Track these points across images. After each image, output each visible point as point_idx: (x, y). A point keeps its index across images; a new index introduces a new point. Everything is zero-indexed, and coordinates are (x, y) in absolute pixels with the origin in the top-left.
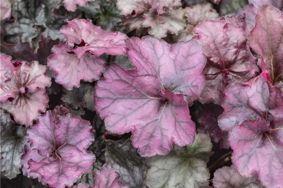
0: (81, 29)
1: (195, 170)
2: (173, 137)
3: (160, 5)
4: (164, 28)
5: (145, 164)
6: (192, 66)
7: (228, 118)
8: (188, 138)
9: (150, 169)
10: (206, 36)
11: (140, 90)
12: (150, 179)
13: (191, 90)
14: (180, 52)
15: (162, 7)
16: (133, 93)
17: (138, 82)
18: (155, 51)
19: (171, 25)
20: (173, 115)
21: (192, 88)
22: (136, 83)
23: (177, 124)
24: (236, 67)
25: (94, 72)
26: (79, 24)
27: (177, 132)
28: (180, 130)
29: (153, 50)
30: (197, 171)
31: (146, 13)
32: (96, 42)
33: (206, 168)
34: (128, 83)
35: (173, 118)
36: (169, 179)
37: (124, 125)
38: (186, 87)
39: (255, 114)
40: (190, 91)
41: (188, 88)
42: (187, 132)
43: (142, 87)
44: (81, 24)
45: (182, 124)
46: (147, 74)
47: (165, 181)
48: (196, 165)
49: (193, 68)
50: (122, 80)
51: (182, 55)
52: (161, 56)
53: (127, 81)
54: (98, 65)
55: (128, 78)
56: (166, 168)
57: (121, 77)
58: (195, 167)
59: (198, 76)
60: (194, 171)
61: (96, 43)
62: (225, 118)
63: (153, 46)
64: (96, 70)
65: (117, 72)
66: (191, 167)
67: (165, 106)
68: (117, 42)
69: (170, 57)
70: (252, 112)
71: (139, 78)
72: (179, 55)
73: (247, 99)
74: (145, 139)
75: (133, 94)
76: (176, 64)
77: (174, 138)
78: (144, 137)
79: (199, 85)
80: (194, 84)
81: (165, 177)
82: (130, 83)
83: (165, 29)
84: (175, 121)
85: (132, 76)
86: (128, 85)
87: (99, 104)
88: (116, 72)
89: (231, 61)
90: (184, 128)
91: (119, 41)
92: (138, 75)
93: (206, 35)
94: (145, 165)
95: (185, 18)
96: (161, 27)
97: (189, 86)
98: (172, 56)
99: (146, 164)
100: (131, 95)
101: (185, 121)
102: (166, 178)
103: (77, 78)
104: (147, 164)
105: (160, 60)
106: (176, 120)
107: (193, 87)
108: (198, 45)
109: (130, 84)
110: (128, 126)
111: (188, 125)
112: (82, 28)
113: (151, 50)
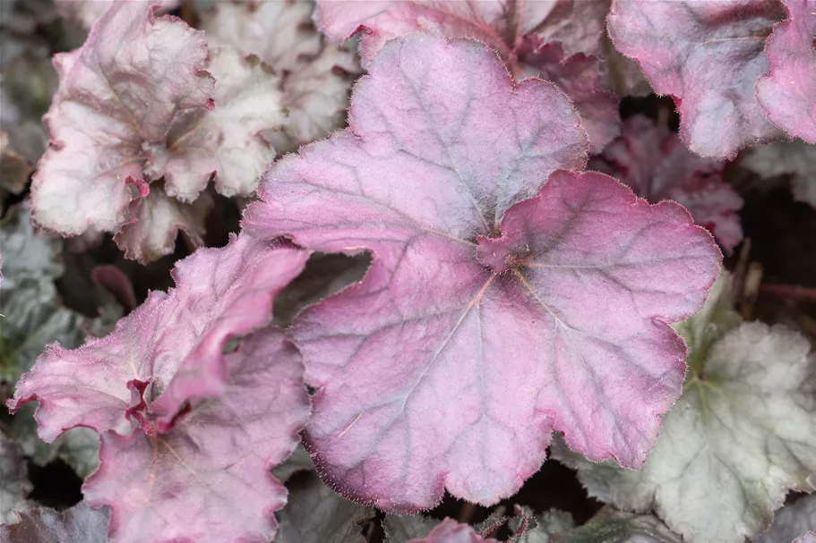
0: (72, 382)
1: (749, 373)
2: (652, 319)
3: (180, 81)
4: (242, 145)
5: (629, 515)
6: (461, 106)
7: (698, 113)
8: (693, 267)
9: (662, 507)
10: (382, 12)
11: (433, 309)
12: (693, 528)
13: (541, 157)
14: (387, 113)
15: (191, 79)
16: (426, 338)
17: (408, 293)
18: (328, 189)
19: (245, 120)
20: (579, 273)
21: (536, 152)
22: (407, 303)
23: (618, 274)
24: (531, 10)
25: (275, 409)
26: (47, 380)
27: (644, 291)
28: (646, 277)
29: (319, 191)
30: (761, 368)
31: (152, 164)
32: (161, 351)
33: (770, 331)
34: (389, 327)
35: (585, 278)
36: (734, 466)
37: (512, 439)
38: (516, 170)
39: (742, 28)
40: (541, 163)
41: (524, 166)
42: (671, 254)
43: (430, 293)
44: (52, 374)
45: (631, 258)
46: (403, 245)
47: (733, 482)
48: (736, 360)
49: (468, 106)
50: (366, 339)
51: (402, 110)
52: (358, 180)
53: (382, 321)
54: (266, 374)
55: (378, 312)
56: (688, 455)
57: (359, 331)
58: (740, 368)
59: (514, 103)
60: (751, 380)
61: (163, 354)
62: (694, 122)
63: (305, 181)
64: (275, 398)
65: (331, 333)
66: (731, 380)
67: (525, 283)
68: (213, 286)
69: (381, 158)
70: (728, 30)
71: (401, 278)
72: (397, 123)
73: (684, 11)
74: (593, 412)
75: (428, 343)
76: (416, 152)
77: (656, 316)
78: (586, 412)
79: (546, 116)
80: (526, 134)
81: (718, 478)
82: (394, 318)
83: (247, 144)
84: (603, 279)
85: (381, 290)
86: (394, 333)
87: (377, 481)
88: (328, 338)
89: (504, 8)
90: (649, 258)
91: (213, 277)
92: (390, 271)
93: (378, 14)
94: (635, 517)
95: (251, 60)
96: (229, 151)
97: (522, 159)
98: (381, 147)
99: (633, 512)
100: (428, 351)
101: (630, 236)
102: (726, 476)
103: (249, 486)
104: (635, 506)
105: (367, 190)
106: (603, 273)
107: (534, 143)
108: (407, 40)
109: (398, 324)
110: (522, 429)
111: (652, 238)
112: (74, 376)
113: (317, 194)
